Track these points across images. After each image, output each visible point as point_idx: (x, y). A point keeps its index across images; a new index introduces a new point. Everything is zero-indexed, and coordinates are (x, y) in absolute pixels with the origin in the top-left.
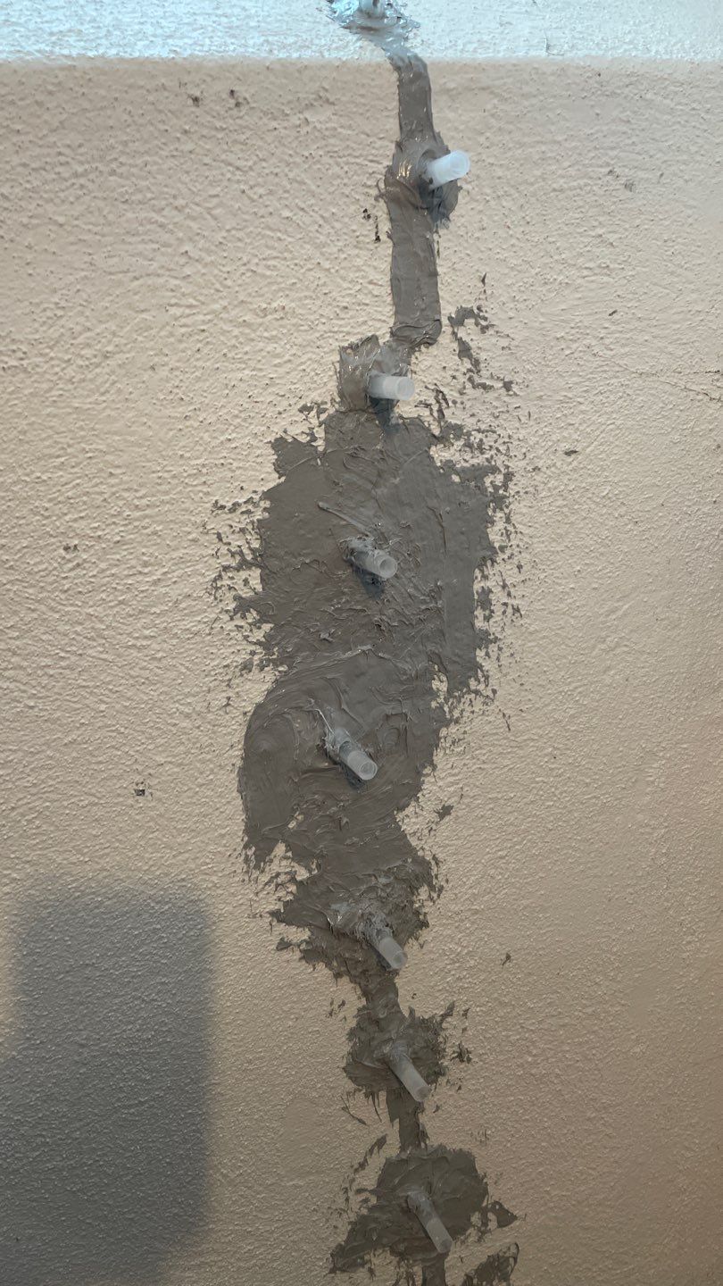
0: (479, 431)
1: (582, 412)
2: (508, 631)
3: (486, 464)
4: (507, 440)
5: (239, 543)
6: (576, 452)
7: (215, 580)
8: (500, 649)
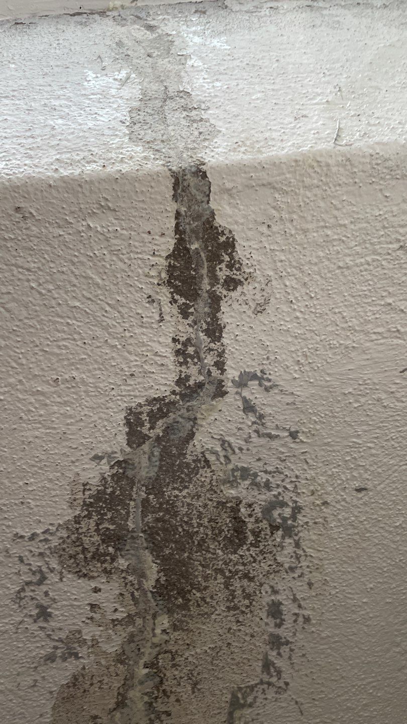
0: (266, 472)
1: (373, 455)
2: (300, 636)
3: (274, 499)
4: (294, 479)
5: (39, 564)
6: (365, 489)
7: (19, 592)
8: (292, 650)
